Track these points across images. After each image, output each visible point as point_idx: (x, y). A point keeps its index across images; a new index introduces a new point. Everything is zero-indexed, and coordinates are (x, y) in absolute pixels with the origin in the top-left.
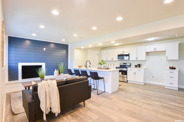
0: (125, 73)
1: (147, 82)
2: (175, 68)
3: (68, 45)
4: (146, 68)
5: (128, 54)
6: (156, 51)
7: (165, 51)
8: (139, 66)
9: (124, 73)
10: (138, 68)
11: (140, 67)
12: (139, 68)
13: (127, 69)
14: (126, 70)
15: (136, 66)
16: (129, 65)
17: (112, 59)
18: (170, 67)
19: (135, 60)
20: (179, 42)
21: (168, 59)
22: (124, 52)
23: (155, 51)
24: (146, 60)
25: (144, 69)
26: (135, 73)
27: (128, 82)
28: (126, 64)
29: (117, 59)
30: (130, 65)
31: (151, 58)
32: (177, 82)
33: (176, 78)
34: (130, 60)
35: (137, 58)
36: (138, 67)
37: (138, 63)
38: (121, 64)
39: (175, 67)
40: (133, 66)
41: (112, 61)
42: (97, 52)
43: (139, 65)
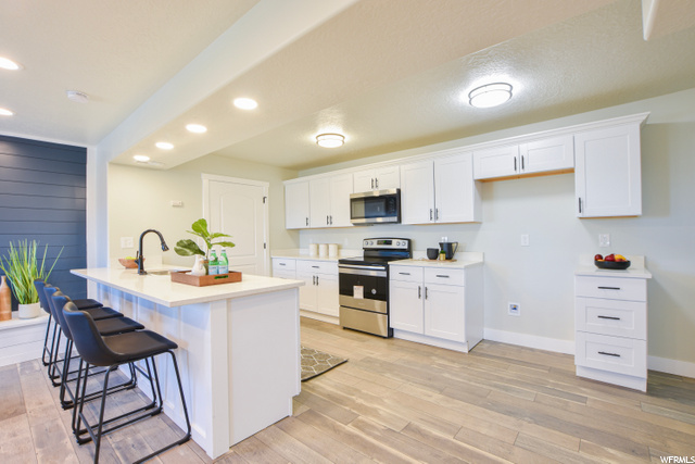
0: (379, 290)
1: (489, 333)
2: (622, 265)
3: (82, 152)
4: (483, 264)
5: (395, 192)
6: (527, 171)
7: (571, 171)
8: (448, 252)
9: (374, 291)
10: (441, 265)
11: (449, 257)
12: (448, 264)
13: (387, 270)
14: (384, 274)
15: (433, 255)
16: (401, 247)
17: (329, 219)
18: (600, 257)
19: (428, 221)
20: (642, 116)
21: (586, 213)
22: (375, 183)
23: (520, 171)
24: (476, 224)
25: (466, 268)
26: (423, 293)
27: (396, 335)
28: (389, 243)
29: (348, 222)
30: (406, 247)
31: (506, 209)
32: (643, 345)
33: (636, 320)
34: (403, 223)
35: (435, 213)
36: (442, 256)
37: (445, 239)
38: (369, 246)
39: (627, 258)
40: (420, 253)
41: (329, 229)
42: (264, 188)
43: (445, 249)
